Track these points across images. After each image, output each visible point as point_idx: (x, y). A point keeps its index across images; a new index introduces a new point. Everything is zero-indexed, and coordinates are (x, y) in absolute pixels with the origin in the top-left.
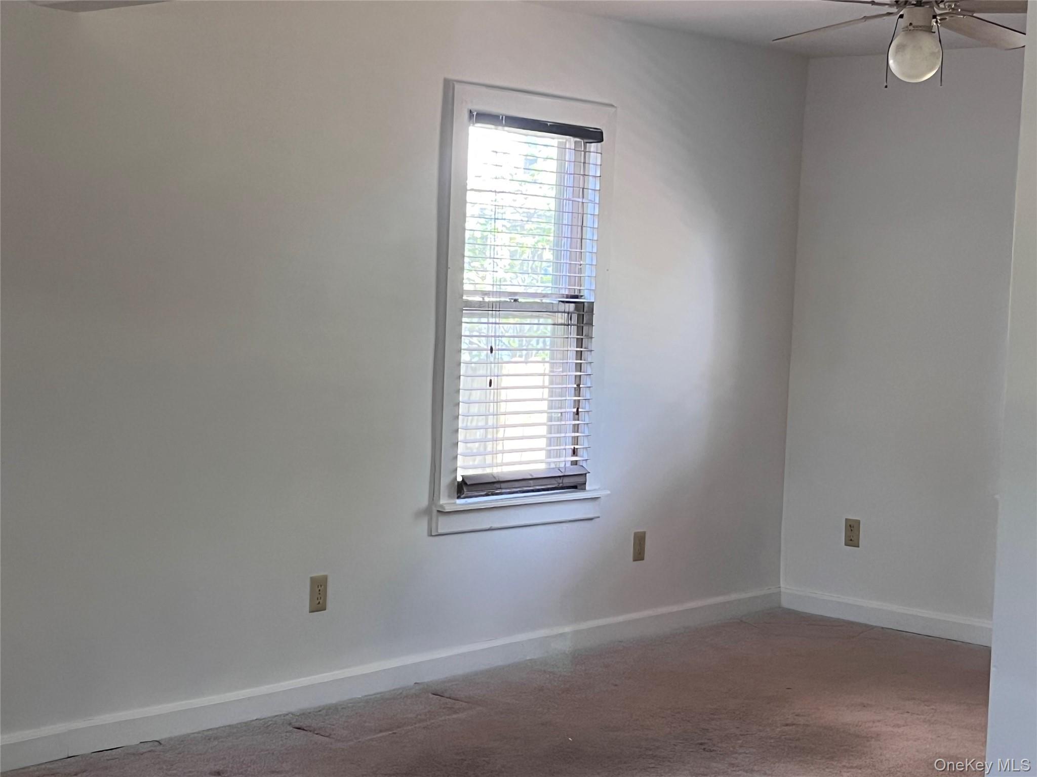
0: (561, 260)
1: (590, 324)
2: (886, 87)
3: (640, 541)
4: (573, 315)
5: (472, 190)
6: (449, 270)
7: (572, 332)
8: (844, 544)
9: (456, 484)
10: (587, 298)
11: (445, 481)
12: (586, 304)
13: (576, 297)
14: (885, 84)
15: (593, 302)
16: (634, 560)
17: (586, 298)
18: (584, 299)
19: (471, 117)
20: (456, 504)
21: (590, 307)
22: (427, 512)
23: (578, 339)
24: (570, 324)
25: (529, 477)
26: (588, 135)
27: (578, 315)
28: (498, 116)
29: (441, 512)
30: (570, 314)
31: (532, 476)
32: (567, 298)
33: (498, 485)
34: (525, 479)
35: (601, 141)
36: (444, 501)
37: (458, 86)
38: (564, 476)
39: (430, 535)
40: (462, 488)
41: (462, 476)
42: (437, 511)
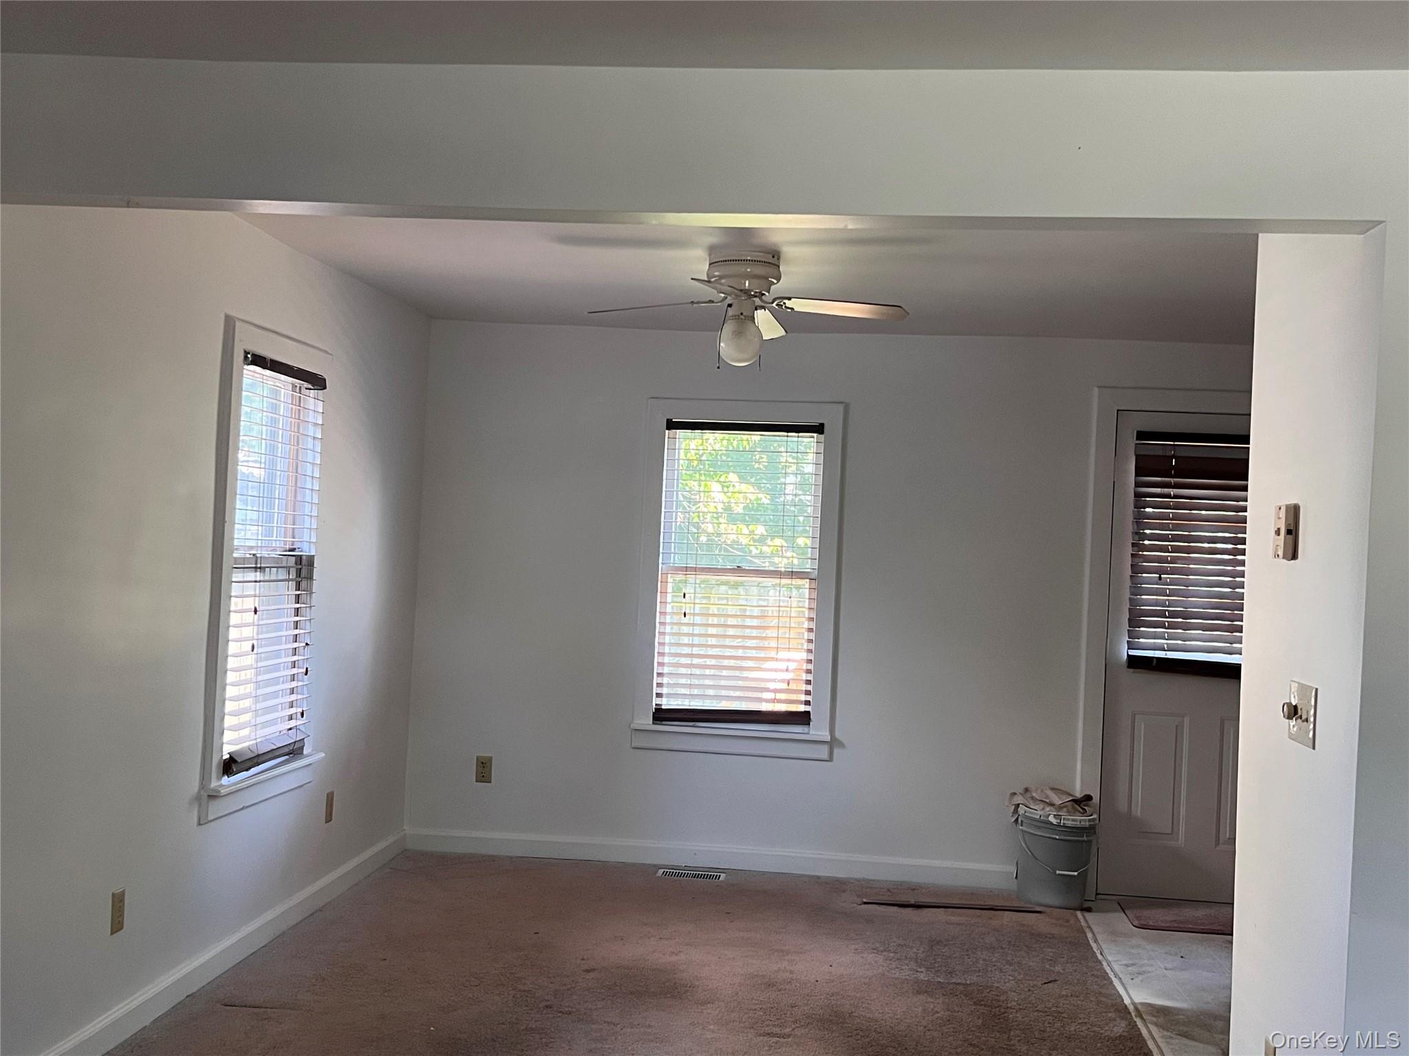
0: (289, 511)
1: (310, 578)
2: (718, 368)
3: (330, 798)
4: (291, 569)
7: (290, 588)
8: (474, 780)
9: (222, 761)
10: (306, 551)
11: (216, 760)
12: (302, 557)
13: (293, 550)
14: (718, 365)
15: (314, 556)
16: (326, 822)
17: (304, 550)
18: (301, 551)
19: (246, 357)
20: (224, 786)
21: (311, 561)
22: (198, 798)
23: (296, 595)
24: (288, 580)
25: (275, 747)
26: (317, 382)
27: (297, 569)
28: (265, 358)
29: (213, 796)
30: (288, 568)
31: (275, 745)
32: (286, 551)
33: (256, 759)
34: (272, 750)
35: (325, 388)
36: (214, 784)
37: (238, 324)
38: (295, 742)
39: (199, 824)
40: (229, 766)
41: (229, 753)
42: (209, 796)
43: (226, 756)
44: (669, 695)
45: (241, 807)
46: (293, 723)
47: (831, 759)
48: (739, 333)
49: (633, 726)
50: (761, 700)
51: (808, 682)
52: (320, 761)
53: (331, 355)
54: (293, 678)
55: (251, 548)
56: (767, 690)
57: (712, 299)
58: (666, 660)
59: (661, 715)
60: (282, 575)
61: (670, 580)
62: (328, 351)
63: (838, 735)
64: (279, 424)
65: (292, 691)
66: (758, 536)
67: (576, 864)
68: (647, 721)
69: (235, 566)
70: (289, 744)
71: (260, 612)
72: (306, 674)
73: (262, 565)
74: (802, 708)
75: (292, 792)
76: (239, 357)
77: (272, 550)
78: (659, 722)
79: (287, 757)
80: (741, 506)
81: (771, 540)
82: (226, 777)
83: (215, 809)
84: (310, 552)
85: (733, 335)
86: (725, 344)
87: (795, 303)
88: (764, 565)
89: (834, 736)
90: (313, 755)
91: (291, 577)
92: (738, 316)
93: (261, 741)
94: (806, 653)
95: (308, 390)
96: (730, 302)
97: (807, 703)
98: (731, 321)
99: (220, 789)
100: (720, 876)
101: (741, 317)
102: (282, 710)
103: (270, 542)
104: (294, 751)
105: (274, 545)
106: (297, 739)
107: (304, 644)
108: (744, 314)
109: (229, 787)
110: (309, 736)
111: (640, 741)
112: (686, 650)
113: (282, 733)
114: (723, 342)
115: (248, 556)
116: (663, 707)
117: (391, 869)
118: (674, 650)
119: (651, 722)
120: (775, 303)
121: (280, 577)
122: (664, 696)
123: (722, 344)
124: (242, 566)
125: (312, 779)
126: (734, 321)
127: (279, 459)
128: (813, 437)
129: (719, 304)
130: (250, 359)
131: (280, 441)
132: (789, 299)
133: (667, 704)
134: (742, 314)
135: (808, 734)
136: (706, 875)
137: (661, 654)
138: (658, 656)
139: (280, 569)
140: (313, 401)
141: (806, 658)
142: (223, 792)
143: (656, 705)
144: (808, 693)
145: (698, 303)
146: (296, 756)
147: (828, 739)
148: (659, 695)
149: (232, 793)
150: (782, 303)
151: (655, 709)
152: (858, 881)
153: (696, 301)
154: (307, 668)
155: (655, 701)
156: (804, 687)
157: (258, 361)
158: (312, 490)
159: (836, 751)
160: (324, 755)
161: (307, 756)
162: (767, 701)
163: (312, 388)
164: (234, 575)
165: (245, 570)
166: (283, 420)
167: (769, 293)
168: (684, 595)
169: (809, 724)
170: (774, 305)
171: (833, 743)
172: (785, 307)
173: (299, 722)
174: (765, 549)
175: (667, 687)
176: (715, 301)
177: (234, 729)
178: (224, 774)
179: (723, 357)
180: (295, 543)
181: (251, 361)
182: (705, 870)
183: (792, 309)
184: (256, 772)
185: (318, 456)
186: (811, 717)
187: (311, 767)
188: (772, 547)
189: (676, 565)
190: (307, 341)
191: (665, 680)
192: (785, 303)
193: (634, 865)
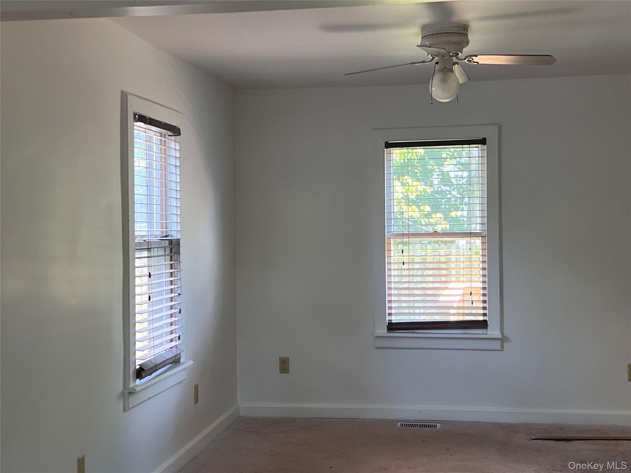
0: (163, 212)
1: (178, 253)
4: (166, 249)
5: (136, 166)
6: (130, 222)
7: (166, 260)
8: (279, 372)
9: (136, 370)
10: (175, 236)
11: (132, 370)
12: (173, 240)
13: (167, 236)
14: (431, 103)
15: (180, 239)
16: (195, 404)
18: (172, 237)
19: (135, 117)
20: (138, 385)
21: (178, 242)
22: (123, 394)
23: (170, 264)
24: (165, 255)
25: (165, 359)
26: (175, 131)
27: (170, 248)
28: (146, 117)
29: (132, 393)
30: (165, 248)
31: (165, 358)
32: (163, 237)
33: (155, 368)
34: (164, 361)
35: (180, 134)
36: (132, 385)
37: (129, 96)
38: (176, 355)
39: (124, 411)
40: (140, 373)
41: (139, 365)
42: (129, 392)
43: (138, 367)
44: (396, 314)
45: (148, 398)
46: (173, 344)
47: (502, 349)
48: (444, 81)
49: (375, 335)
50: (449, 314)
51: (484, 302)
52: (191, 366)
53: (182, 113)
54: (171, 316)
55: (144, 236)
56: (453, 308)
57: (425, 60)
58: (393, 292)
59: (392, 327)
60: (161, 252)
61: (392, 242)
62: (180, 111)
63: (505, 334)
64: (153, 158)
65: (172, 324)
66: (427, 212)
67: (345, 421)
68: (383, 331)
69: (136, 248)
70: (172, 357)
71: (152, 276)
72: (180, 313)
73: (152, 247)
74: (481, 318)
75: (174, 387)
76: (131, 117)
77: (155, 237)
78: (391, 331)
79: (171, 365)
80: (414, 194)
81: (435, 215)
82: (138, 380)
83: (133, 400)
84: (177, 237)
85: (440, 82)
86: (435, 88)
87: (480, 59)
88: (429, 230)
89: (504, 335)
90: (187, 363)
91: (166, 253)
92: (443, 70)
93: (157, 356)
94: (482, 284)
95: (170, 137)
96: (437, 61)
97: (485, 315)
98: (438, 73)
99: (135, 388)
100: (436, 425)
101: (445, 70)
102: (166, 336)
103: (152, 232)
104: (175, 361)
105: (155, 234)
106: (177, 354)
107: (178, 294)
108: (447, 68)
109: (141, 386)
110: (183, 351)
111: (379, 343)
112: (406, 286)
113: (167, 350)
114: (434, 87)
115: (142, 241)
116: (393, 322)
117: (233, 429)
118: (397, 286)
119: (386, 332)
120: (467, 59)
121: (160, 254)
122: (393, 315)
123: (433, 89)
124: (140, 248)
125: (186, 378)
126: (440, 73)
127: (155, 180)
128: (478, 147)
129: (429, 63)
130: (137, 118)
131: (155, 168)
132: (476, 56)
133: (395, 319)
134: (445, 68)
135: (487, 334)
136: (428, 425)
137: (390, 289)
138: (388, 290)
139: (159, 249)
140: (173, 144)
141: (482, 287)
142: (138, 389)
143: (389, 320)
144: (484, 308)
145: (415, 63)
146: (177, 363)
147: (500, 336)
148: (390, 314)
149: (142, 390)
150: (471, 59)
151: (388, 323)
152: (525, 425)
153: (414, 62)
154: (180, 309)
155: (388, 318)
156: (482, 305)
157: (142, 119)
158: (177, 198)
159: (505, 344)
160: (192, 362)
161: (183, 364)
162: (454, 314)
163: (173, 135)
164: (136, 253)
165: (141, 250)
166: (156, 155)
167: (462, 53)
168: (403, 251)
169: (487, 328)
170: (466, 61)
171: (503, 339)
172: (473, 62)
173: (178, 343)
174: (431, 220)
175: (394, 309)
176: (426, 61)
177: (141, 350)
178: (137, 378)
179: (435, 98)
180: (168, 232)
181: (138, 119)
182: (426, 421)
183: (478, 63)
184: (154, 376)
185: (178, 177)
186: (488, 323)
187: (186, 369)
188: (435, 219)
189: (395, 233)
190: (168, 106)
191: (393, 305)
192: (473, 59)
193: (381, 420)
